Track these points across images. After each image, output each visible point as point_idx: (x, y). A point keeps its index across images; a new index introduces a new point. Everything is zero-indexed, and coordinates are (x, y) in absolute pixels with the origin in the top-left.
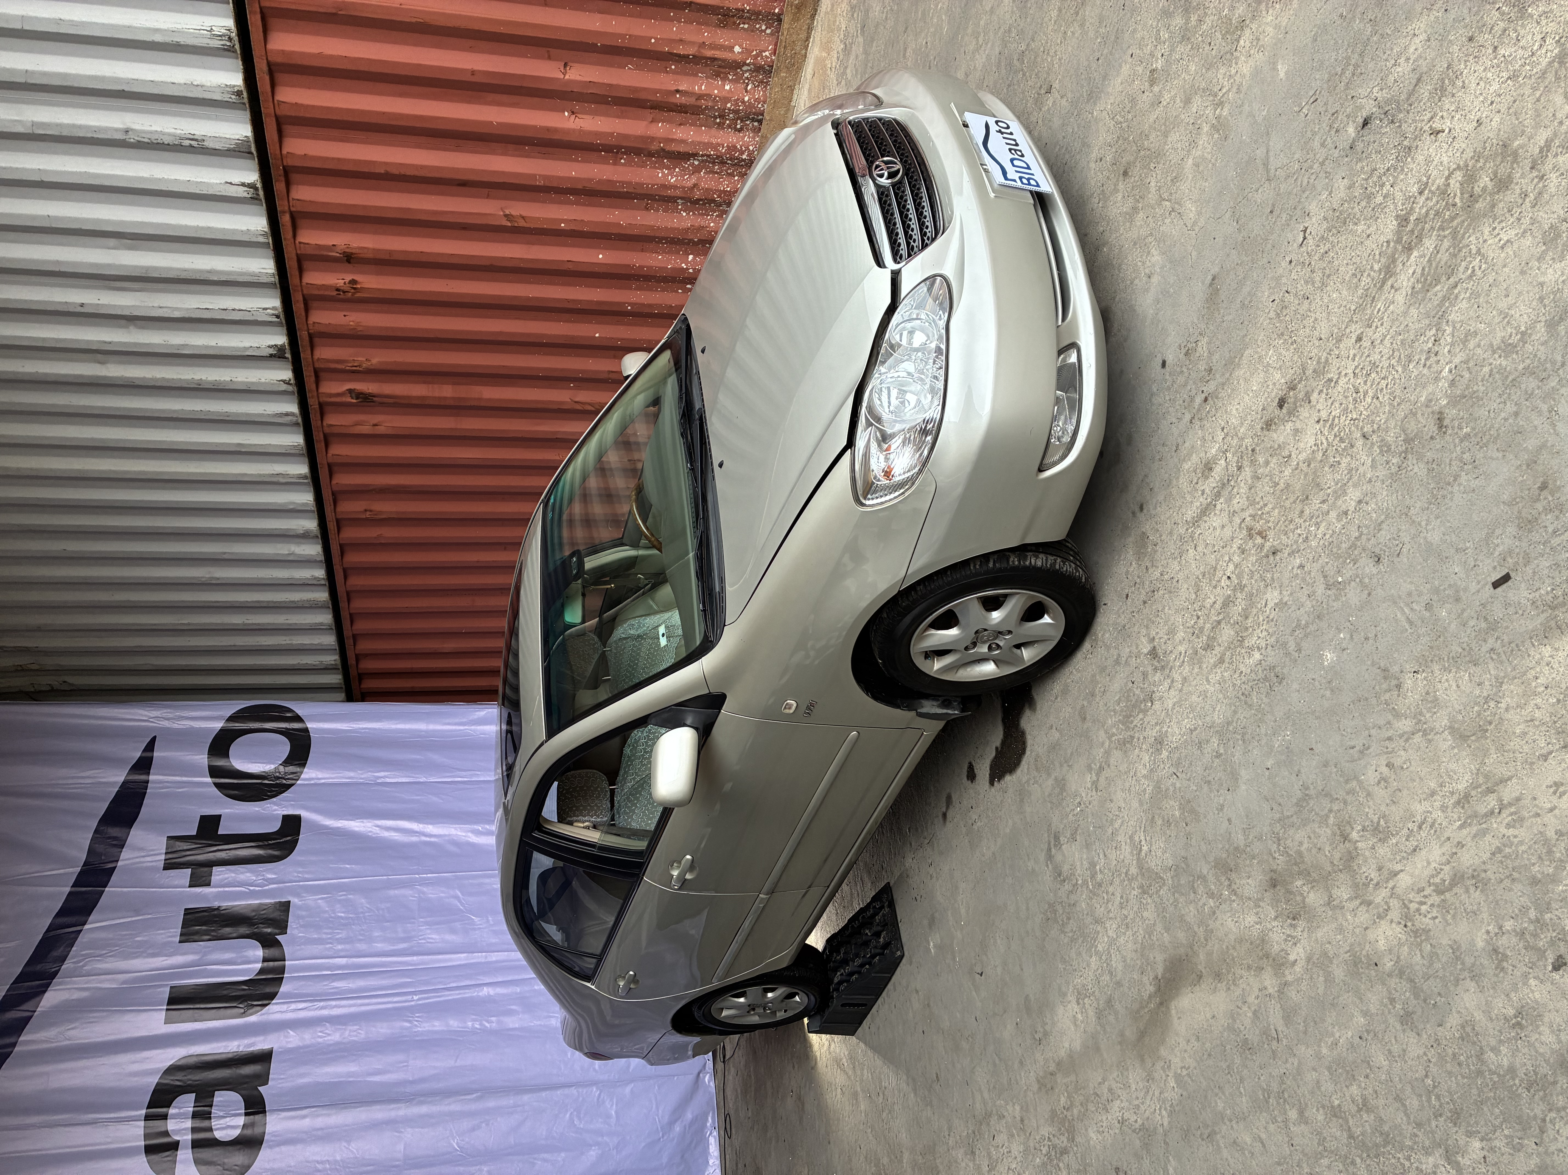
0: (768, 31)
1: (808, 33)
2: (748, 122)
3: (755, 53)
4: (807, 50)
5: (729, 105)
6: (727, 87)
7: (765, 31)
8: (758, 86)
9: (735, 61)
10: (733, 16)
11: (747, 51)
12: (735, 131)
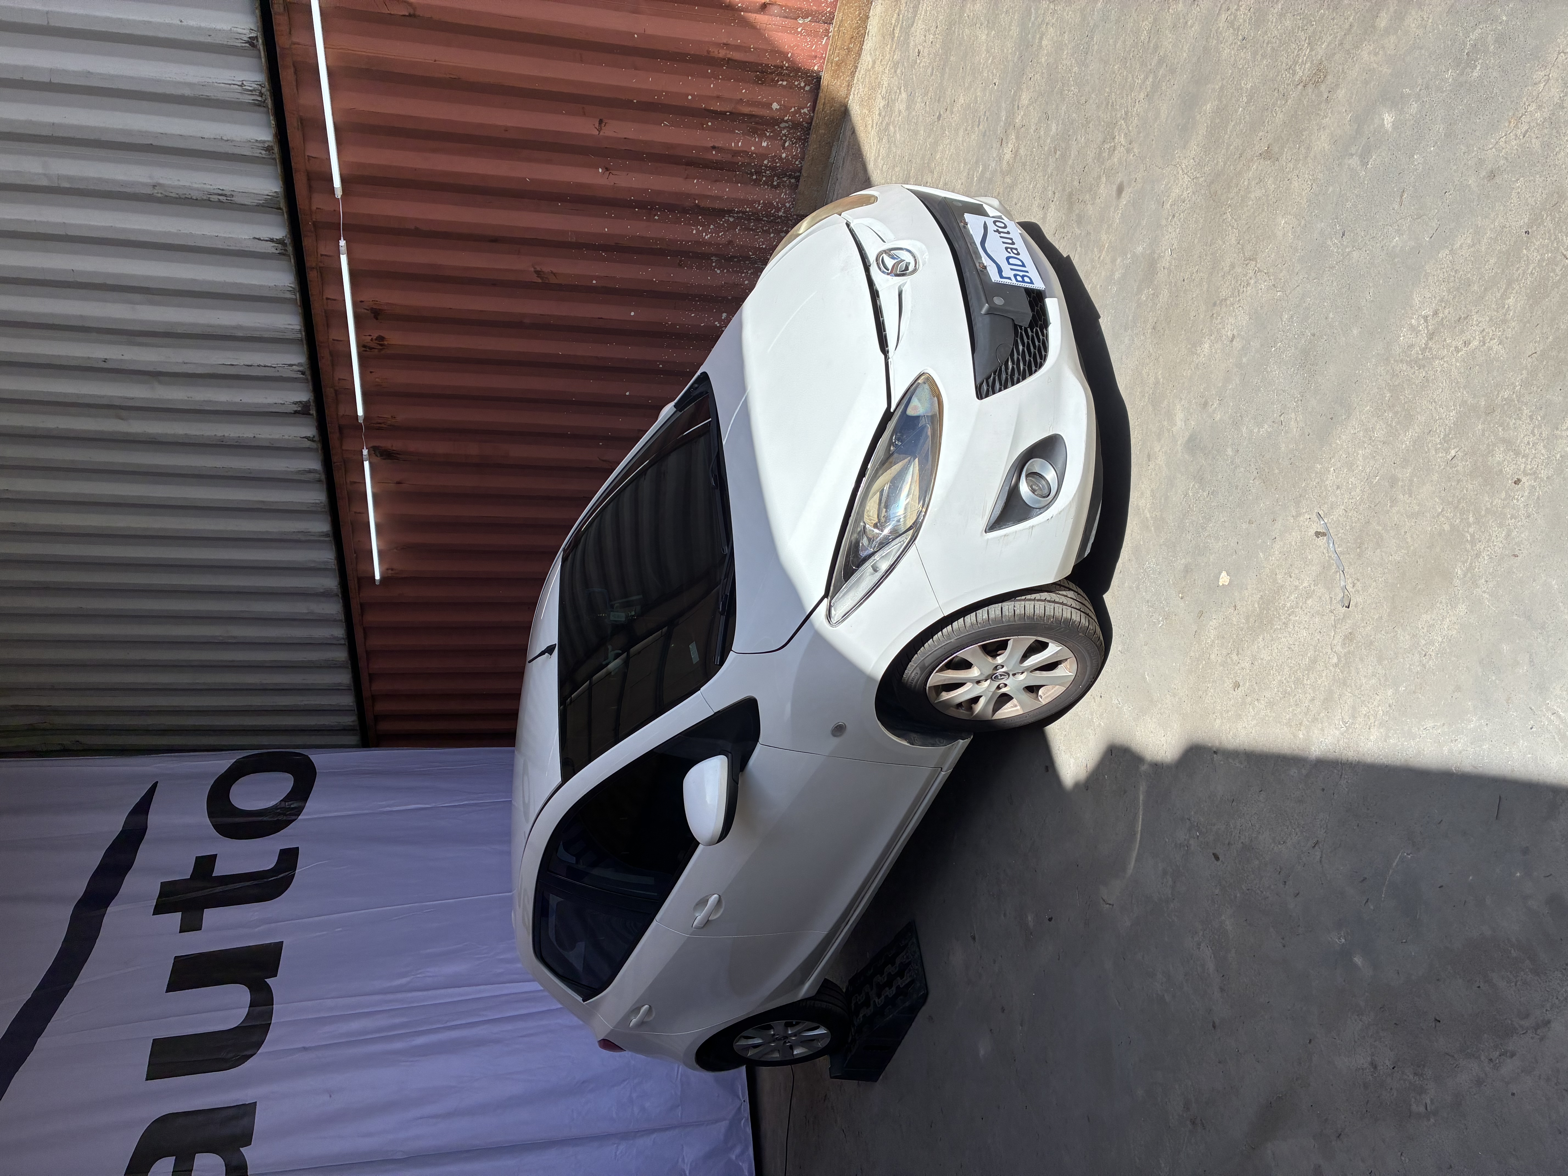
0: (807, 88)
1: (848, 90)
2: (785, 179)
3: (793, 109)
5: (766, 162)
6: (764, 144)
7: (803, 88)
8: (796, 143)
9: (772, 118)
10: (772, 73)
11: (785, 109)
12: (772, 187)
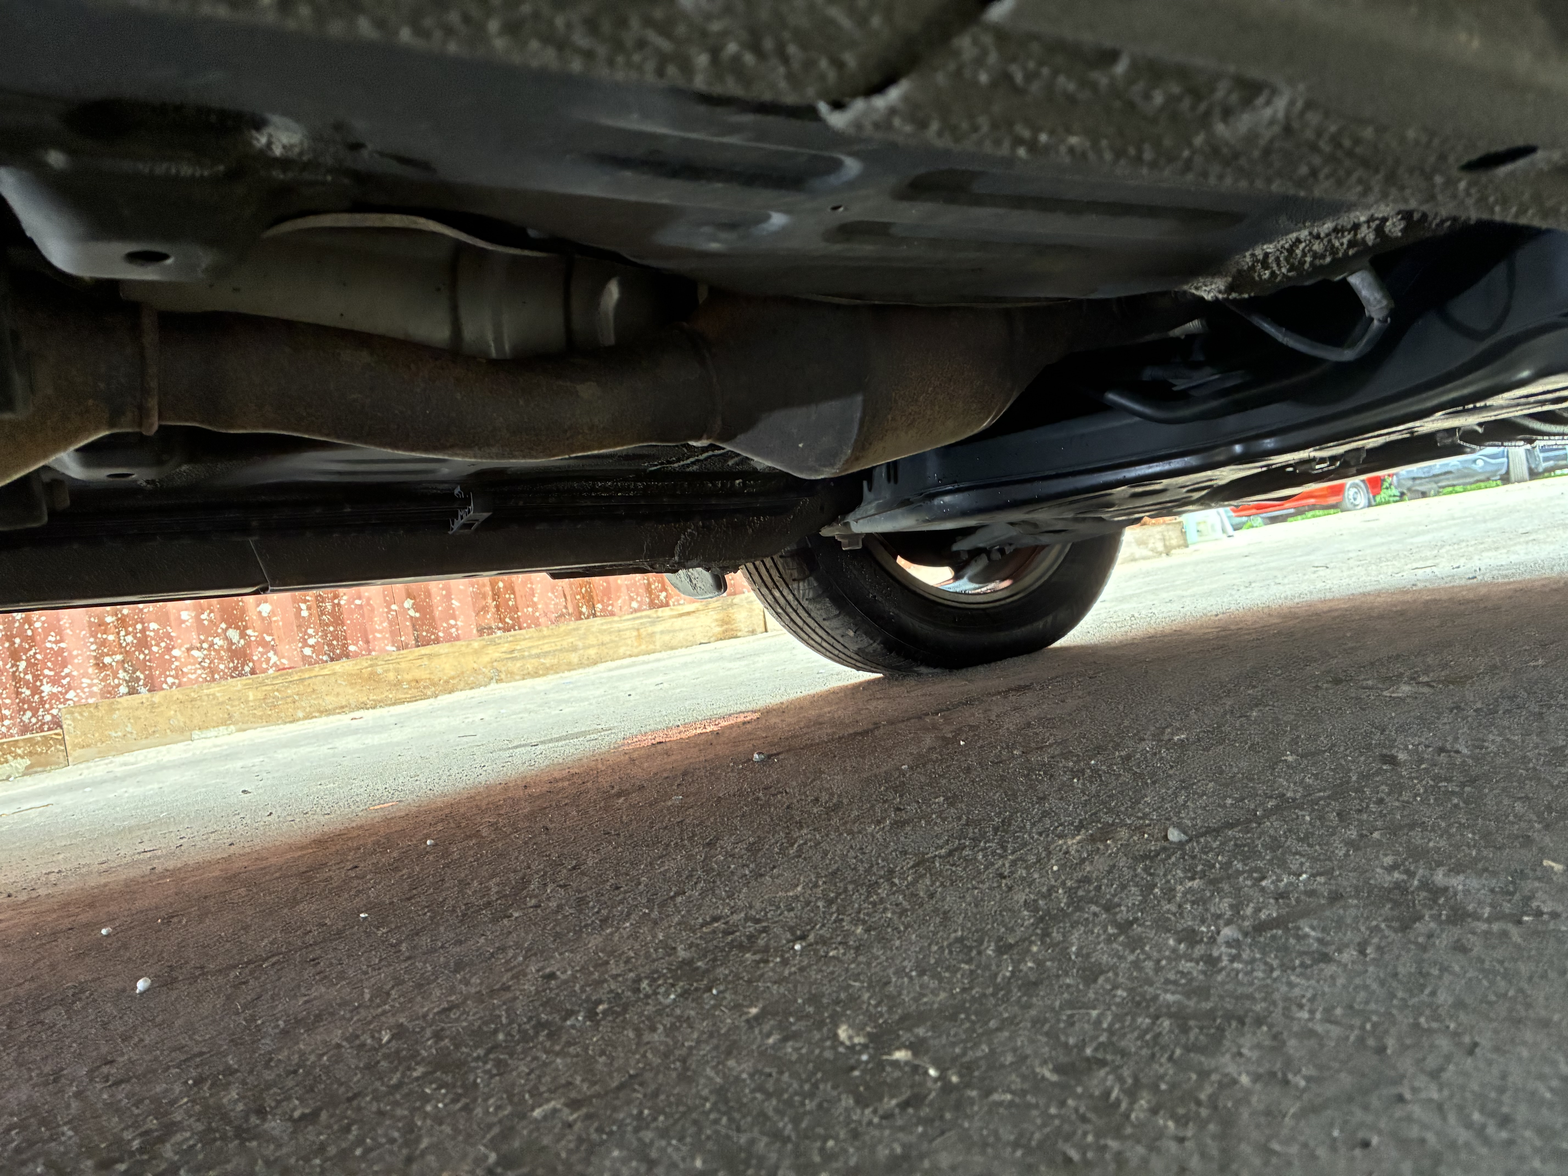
0: (308, 651)
1: (335, 709)
2: (121, 674)
4: (306, 718)
5: (153, 626)
6: (185, 615)
7: (305, 644)
8: (204, 668)
9: (243, 611)
11: (266, 625)
12: (96, 658)
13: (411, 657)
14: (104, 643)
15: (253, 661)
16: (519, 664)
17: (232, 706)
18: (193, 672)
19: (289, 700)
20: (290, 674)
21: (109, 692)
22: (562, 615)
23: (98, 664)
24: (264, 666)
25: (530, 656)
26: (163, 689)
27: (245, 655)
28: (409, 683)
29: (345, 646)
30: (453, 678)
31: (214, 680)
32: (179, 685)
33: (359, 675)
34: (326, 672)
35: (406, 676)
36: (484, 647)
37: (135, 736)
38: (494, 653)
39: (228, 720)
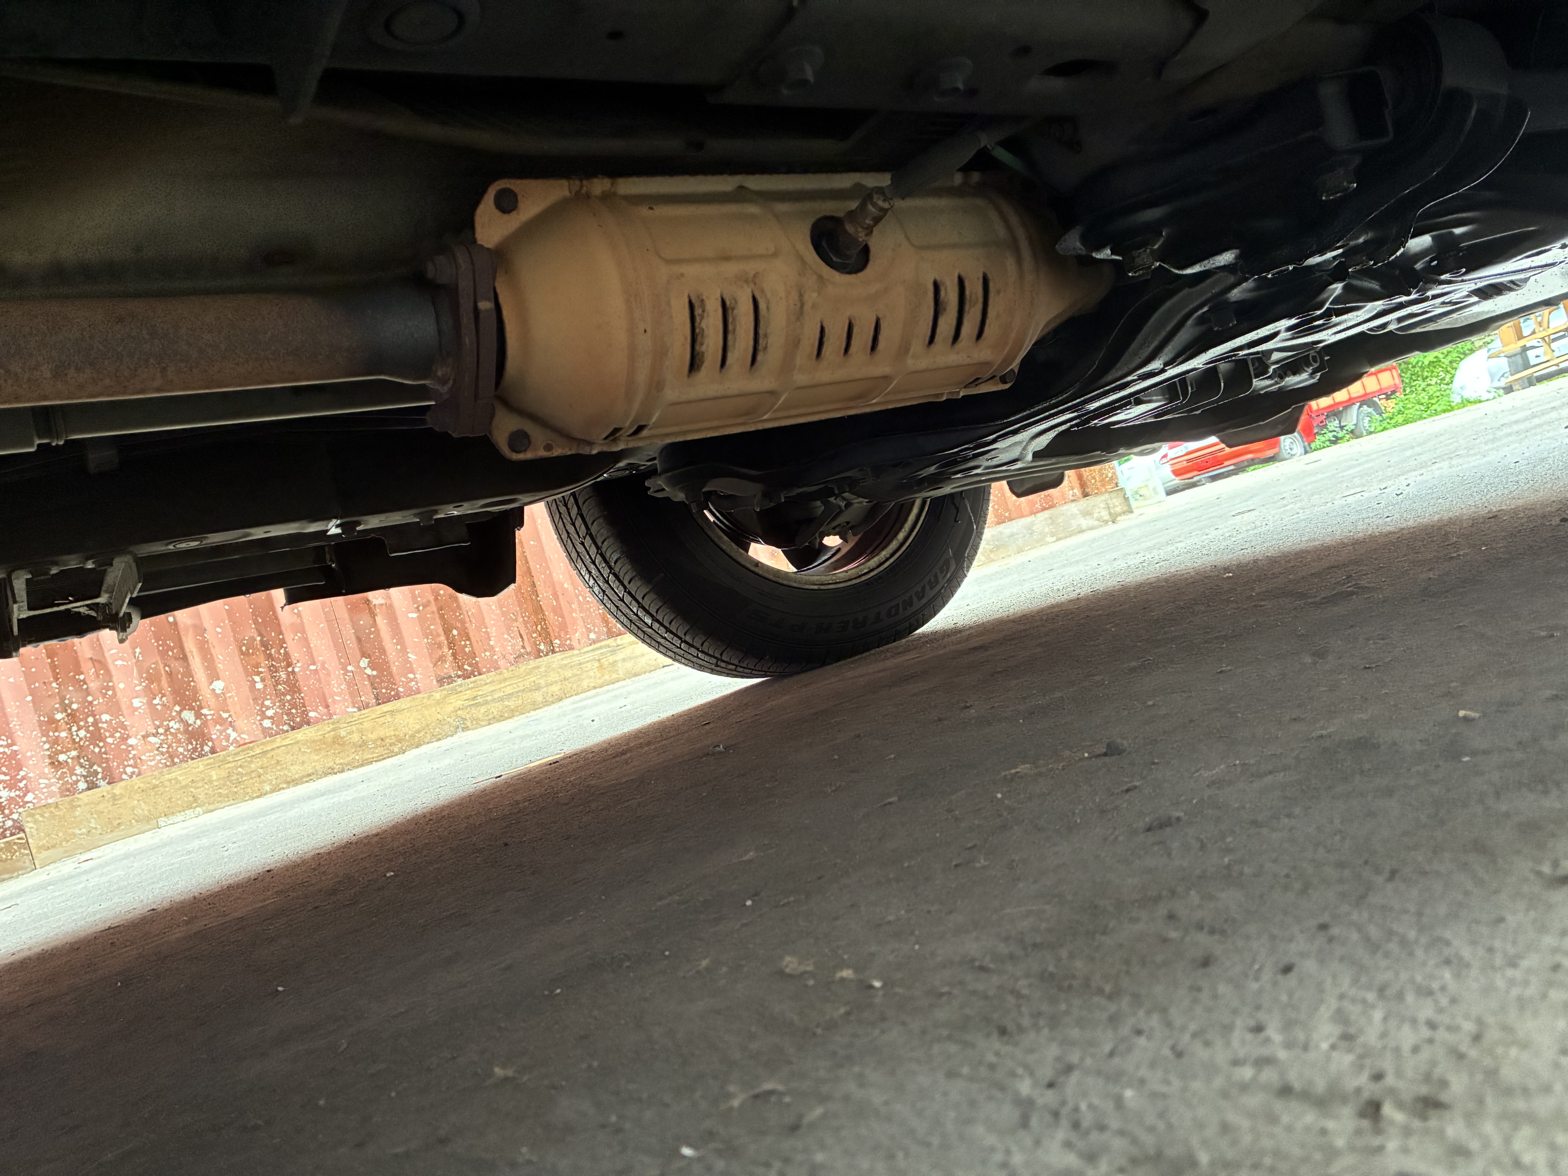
0: (267, 723)
1: (302, 778)
2: (79, 770)
3: (225, 715)
4: (272, 791)
5: (105, 717)
6: (136, 703)
7: (264, 717)
8: (162, 754)
9: (195, 691)
10: (270, 657)
11: (222, 702)
12: (50, 757)
13: (374, 716)
14: (56, 741)
15: (211, 740)
16: (483, 710)
17: (196, 788)
18: (152, 760)
19: (253, 775)
20: (252, 749)
21: (68, 790)
22: (521, 656)
23: (52, 764)
24: (224, 744)
25: (493, 700)
26: (123, 780)
27: (203, 735)
28: (374, 741)
29: (305, 713)
30: (419, 732)
31: (174, 764)
32: (139, 774)
33: (323, 741)
34: (288, 742)
35: (370, 735)
36: (446, 697)
37: (99, 831)
38: (456, 702)
39: (194, 802)
